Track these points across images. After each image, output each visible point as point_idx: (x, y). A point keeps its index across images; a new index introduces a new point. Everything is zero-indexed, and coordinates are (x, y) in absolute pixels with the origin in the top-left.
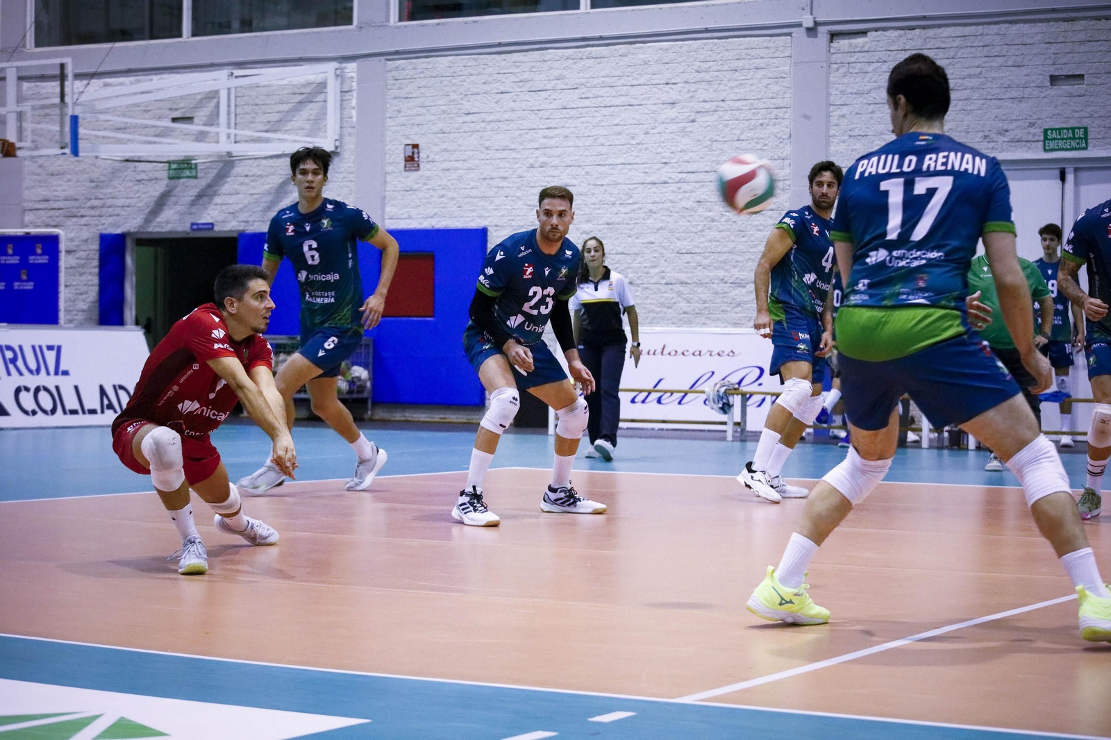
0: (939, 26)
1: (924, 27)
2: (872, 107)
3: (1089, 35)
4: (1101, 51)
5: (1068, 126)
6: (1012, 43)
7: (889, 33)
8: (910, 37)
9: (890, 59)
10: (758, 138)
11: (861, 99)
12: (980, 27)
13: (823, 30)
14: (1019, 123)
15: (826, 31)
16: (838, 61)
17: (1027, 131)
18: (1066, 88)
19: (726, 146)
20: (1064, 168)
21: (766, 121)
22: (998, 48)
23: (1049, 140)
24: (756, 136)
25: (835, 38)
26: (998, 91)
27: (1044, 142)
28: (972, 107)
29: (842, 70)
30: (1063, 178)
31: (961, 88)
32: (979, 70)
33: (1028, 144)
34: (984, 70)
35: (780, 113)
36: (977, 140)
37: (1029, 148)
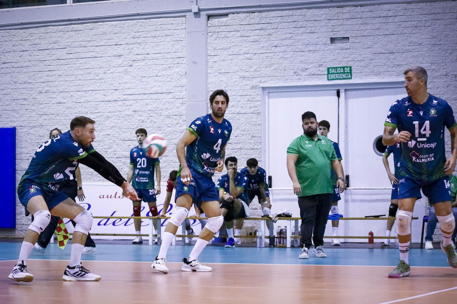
0: (269, 11)
1: (260, 12)
2: (231, 56)
3: (352, 15)
4: (358, 24)
5: (341, 66)
6: (309, 20)
7: (241, 15)
8: (252, 17)
9: (241, 29)
10: (167, 75)
11: (225, 52)
12: (291, 11)
13: (203, 13)
14: (313, 65)
15: (205, 14)
16: (212, 31)
17: (318, 69)
18: (339, 45)
19: (149, 79)
20: (339, 90)
21: (172, 65)
22: (301, 23)
23: (330, 74)
24: (167, 73)
25: (210, 18)
26: (301, 47)
27: (328, 75)
28: (287, 56)
29: (214, 36)
30: (338, 95)
31: (281, 45)
32: (291, 35)
33: (319, 76)
34: (294, 35)
35: (180, 60)
36: (290, 74)
37: (320, 79)
